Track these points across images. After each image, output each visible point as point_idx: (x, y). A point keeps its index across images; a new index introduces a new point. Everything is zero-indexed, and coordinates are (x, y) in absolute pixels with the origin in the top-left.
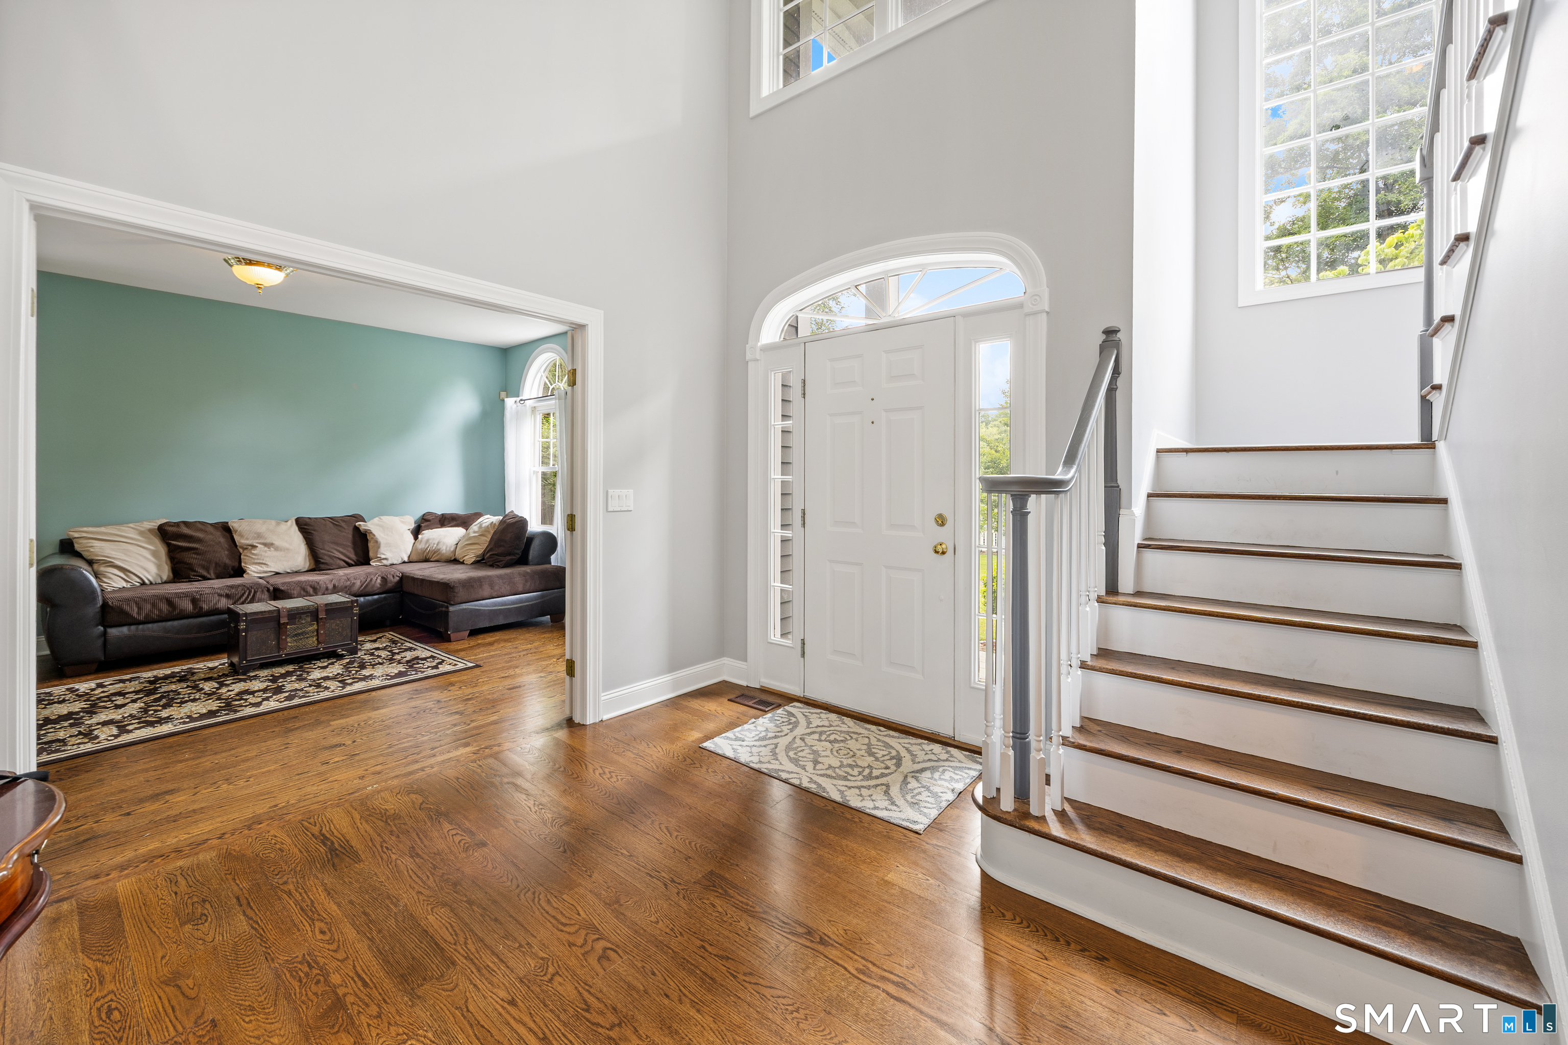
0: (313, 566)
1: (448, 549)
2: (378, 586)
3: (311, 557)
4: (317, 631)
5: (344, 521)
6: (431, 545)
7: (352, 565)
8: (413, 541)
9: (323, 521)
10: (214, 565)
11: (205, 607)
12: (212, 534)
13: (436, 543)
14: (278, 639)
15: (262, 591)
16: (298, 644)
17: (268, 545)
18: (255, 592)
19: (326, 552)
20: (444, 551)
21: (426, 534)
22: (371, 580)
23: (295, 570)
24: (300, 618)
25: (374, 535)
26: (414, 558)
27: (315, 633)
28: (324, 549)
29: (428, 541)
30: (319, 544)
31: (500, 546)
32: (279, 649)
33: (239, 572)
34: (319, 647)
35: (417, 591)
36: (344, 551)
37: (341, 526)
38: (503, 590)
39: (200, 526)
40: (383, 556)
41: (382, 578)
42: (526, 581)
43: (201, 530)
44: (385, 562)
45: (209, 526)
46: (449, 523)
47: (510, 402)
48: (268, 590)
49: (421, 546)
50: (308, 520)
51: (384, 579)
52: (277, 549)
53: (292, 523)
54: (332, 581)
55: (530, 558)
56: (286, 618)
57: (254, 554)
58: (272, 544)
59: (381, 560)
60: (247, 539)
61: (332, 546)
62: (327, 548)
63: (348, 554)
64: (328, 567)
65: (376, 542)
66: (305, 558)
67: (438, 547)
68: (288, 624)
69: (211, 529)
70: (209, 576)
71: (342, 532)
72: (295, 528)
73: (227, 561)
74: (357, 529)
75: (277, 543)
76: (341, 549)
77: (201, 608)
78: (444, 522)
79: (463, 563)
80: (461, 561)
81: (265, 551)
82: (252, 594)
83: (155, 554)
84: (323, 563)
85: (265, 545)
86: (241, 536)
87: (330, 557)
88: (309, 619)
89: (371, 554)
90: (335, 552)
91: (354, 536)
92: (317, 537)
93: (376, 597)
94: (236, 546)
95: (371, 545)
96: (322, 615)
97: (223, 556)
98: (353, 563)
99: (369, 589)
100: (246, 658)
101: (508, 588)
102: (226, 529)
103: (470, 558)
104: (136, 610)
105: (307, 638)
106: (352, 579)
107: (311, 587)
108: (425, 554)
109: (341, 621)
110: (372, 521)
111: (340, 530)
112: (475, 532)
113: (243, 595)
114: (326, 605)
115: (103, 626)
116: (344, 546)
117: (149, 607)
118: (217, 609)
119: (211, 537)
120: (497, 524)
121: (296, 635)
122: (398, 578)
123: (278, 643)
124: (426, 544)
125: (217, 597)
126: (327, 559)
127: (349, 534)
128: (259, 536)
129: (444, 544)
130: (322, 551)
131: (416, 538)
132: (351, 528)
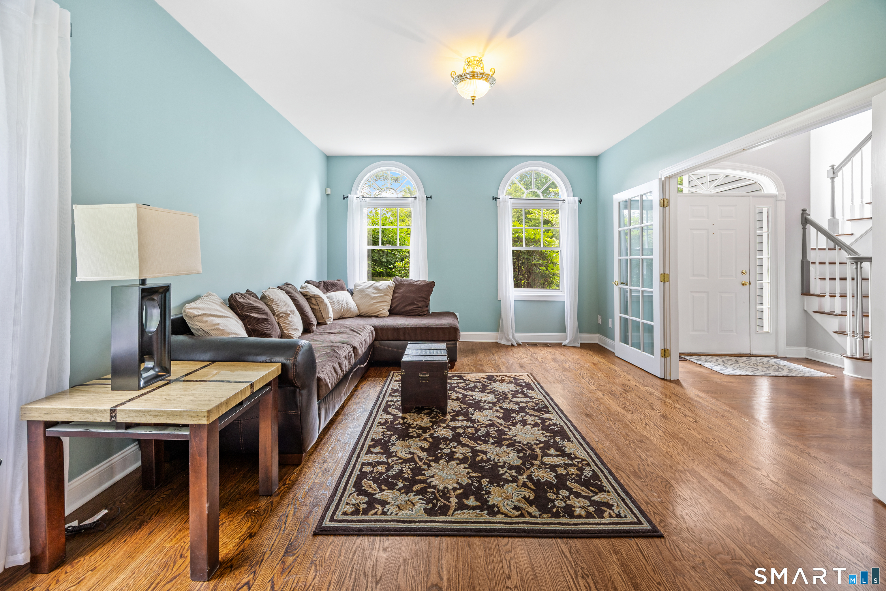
0: (303, 329)
6: (343, 305)
12: (262, 304)
13: (345, 303)
30: (305, 309)
48: (352, 349)
52: (296, 315)
59: (331, 319)
67: (349, 306)
74: (303, 295)
78: (327, 287)
80: (374, 315)
85: (291, 312)
92: (301, 303)
103: (386, 312)
104: (328, 379)
119: (264, 307)
125: (344, 360)
130: (309, 315)
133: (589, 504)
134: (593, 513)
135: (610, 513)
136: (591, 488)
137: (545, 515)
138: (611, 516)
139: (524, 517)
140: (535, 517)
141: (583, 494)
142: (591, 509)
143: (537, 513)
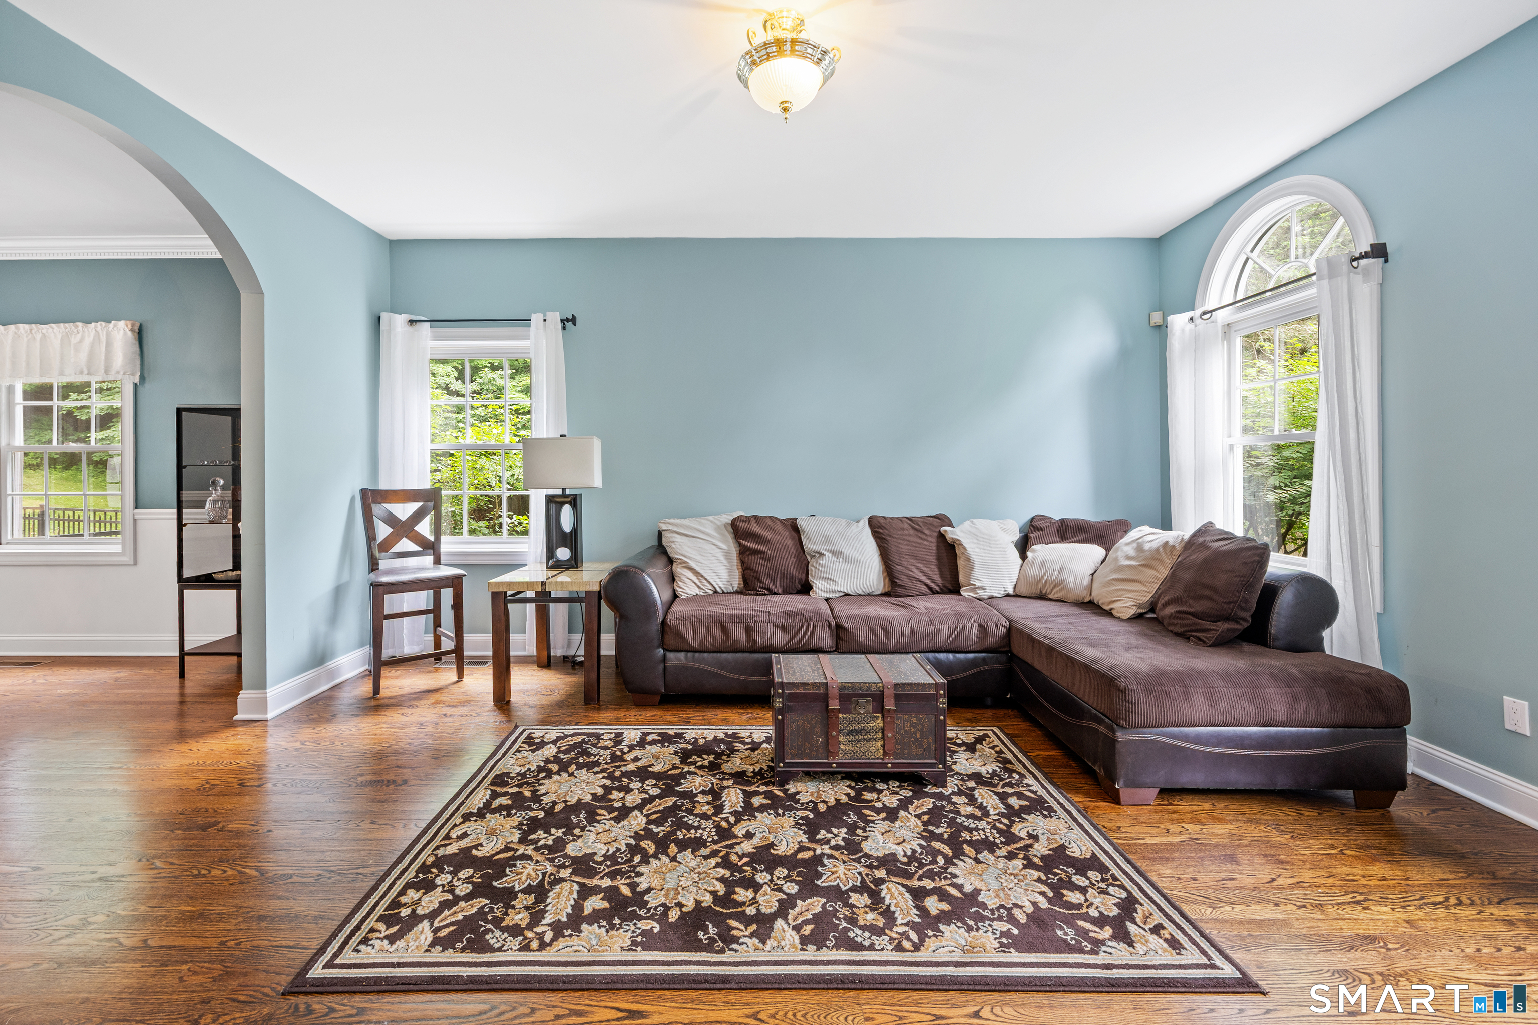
0: (888, 589)
1: (1078, 581)
2: (975, 638)
3: (886, 574)
4: (883, 730)
5: (925, 523)
6: (1050, 572)
7: (938, 593)
8: (1020, 561)
9: (899, 523)
10: (780, 575)
11: (760, 640)
12: (780, 533)
13: (1058, 567)
14: (827, 735)
15: (823, 626)
16: (855, 749)
17: (836, 553)
18: (814, 627)
19: (904, 570)
20: (1072, 585)
21: (1039, 551)
22: (964, 627)
23: (867, 591)
24: (857, 703)
25: (965, 548)
26: (1023, 590)
27: (880, 735)
28: (900, 565)
29: (1043, 564)
30: (895, 557)
31: (1200, 597)
32: (829, 753)
33: (805, 588)
34: (886, 761)
35: (1041, 665)
36: (926, 570)
37: (921, 531)
38: (1238, 713)
39: (769, 522)
40: (978, 584)
41: (980, 625)
42: (1295, 698)
43: (769, 528)
44: (981, 593)
45: (778, 523)
46: (1074, 536)
47: (1178, 322)
48: (830, 626)
49: (1033, 571)
50: (882, 521)
51: (983, 628)
52: (847, 560)
53: (864, 523)
54: (909, 621)
55: (1273, 630)
56: (837, 701)
57: (821, 565)
58: (841, 553)
59: (975, 588)
60: (814, 543)
61: (912, 560)
62: (905, 564)
63: (931, 574)
64: (907, 592)
65: (968, 559)
66: (879, 575)
67: (1062, 577)
68: (839, 711)
69: (779, 527)
70: (775, 590)
71: (924, 540)
72: (868, 531)
73: (794, 572)
74: (942, 536)
75: (847, 551)
76: (922, 567)
77: (755, 641)
78: (1065, 532)
79: (1109, 614)
80: (1107, 608)
81: (833, 562)
82: (810, 629)
83: (727, 555)
84: (900, 586)
85: (833, 552)
86: (809, 539)
87: (910, 577)
88: (870, 707)
89: (962, 578)
90: (914, 569)
91: (938, 547)
92: (893, 546)
93: (971, 656)
94: (804, 551)
95: (961, 563)
96: (890, 705)
97: (789, 563)
98: (938, 589)
99: (961, 643)
100: (784, 759)
101: (1251, 709)
102: (793, 527)
103: (1126, 606)
104: (691, 632)
105: (868, 740)
106: (936, 622)
107: (882, 628)
108: (1040, 585)
109: (920, 720)
110: (961, 526)
111: (921, 538)
112: (1129, 558)
113: (800, 629)
114: (896, 685)
115: (664, 649)
116: (926, 562)
117: (703, 630)
118: (771, 645)
119: (778, 537)
120: (1179, 547)
121: (851, 733)
122: (1003, 630)
123: (826, 743)
124: (1041, 569)
125: (772, 628)
126: (904, 580)
127: (931, 544)
128: (827, 540)
129: (1071, 571)
130: (899, 568)
131: (1023, 557)
132: (935, 534)
133: (417, 912)
134: (396, 911)
135: (380, 932)
136: (452, 928)
137: (431, 859)
138: (372, 930)
139: (443, 839)
140: (437, 848)
141: (446, 913)
142: (405, 912)
143: (440, 852)
